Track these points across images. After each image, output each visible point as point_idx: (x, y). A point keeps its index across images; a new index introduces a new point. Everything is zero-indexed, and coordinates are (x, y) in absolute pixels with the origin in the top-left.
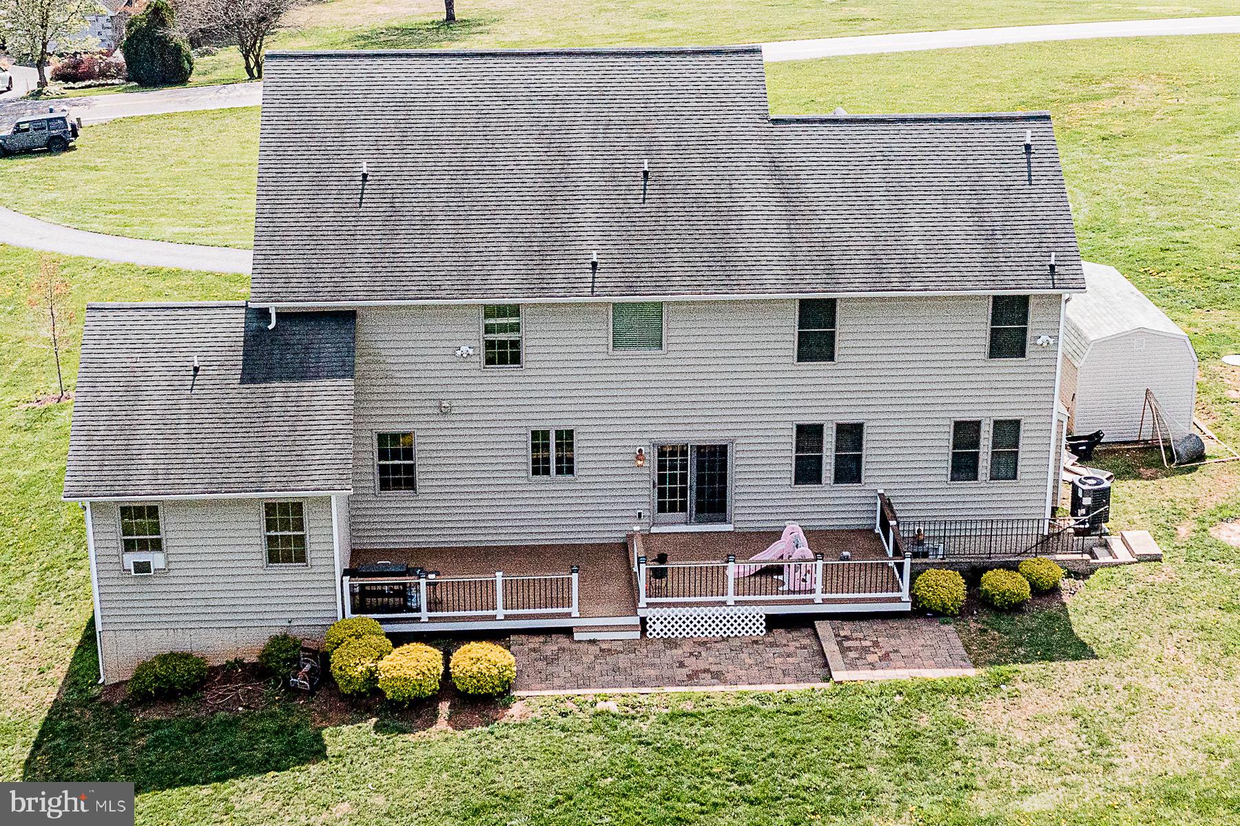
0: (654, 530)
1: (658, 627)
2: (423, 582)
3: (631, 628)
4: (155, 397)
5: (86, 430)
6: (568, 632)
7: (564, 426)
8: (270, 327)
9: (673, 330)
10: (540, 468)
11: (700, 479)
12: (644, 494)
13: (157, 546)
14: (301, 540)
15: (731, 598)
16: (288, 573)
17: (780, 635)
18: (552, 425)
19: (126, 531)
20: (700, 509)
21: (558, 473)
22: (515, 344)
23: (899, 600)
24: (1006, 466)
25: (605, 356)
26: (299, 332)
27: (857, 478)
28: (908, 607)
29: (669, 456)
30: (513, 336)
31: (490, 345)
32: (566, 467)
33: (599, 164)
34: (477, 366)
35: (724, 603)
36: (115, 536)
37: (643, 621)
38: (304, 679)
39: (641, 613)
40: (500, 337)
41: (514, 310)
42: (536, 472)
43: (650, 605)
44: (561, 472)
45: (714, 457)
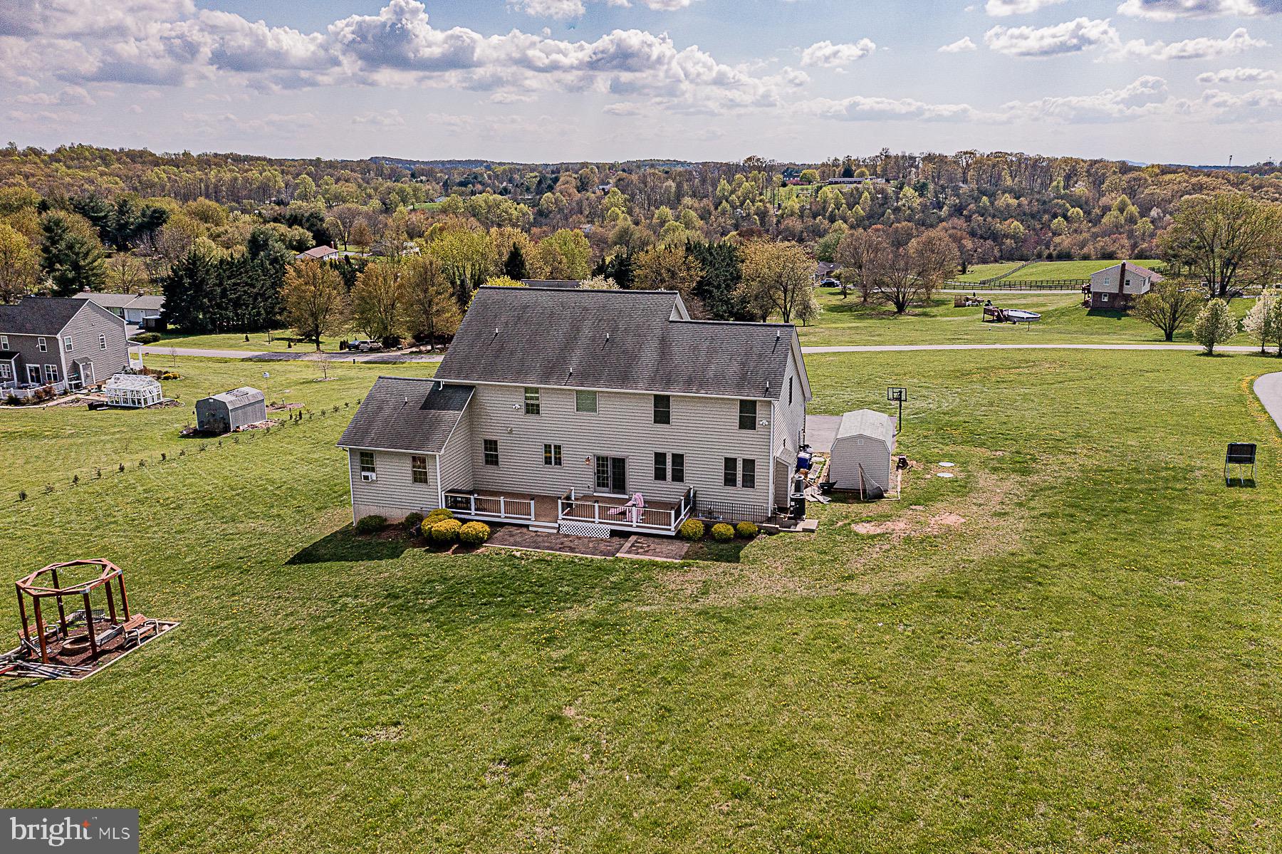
0: (595, 494)
1: (565, 529)
2: (472, 497)
3: (554, 528)
4: (387, 411)
5: (356, 420)
6: (527, 526)
7: (558, 443)
8: (440, 389)
9: (602, 404)
10: (548, 461)
11: (614, 473)
12: (589, 478)
13: (373, 470)
14: (425, 474)
15: (597, 520)
16: (421, 487)
18: (552, 442)
19: (362, 462)
20: (614, 487)
22: (538, 406)
23: (670, 530)
24: (749, 481)
25: (573, 414)
26: (451, 391)
27: (680, 480)
28: (674, 534)
29: (601, 461)
30: (537, 402)
31: (527, 405)
32: (558, 462)
33: (590, 334)
34: (522, 413)
35: (594, 522)
36: (358, 466)
37: (559, 526)
39: (559, 522)
40: (532, 402)
41: (536, 390)
42: (546, 463)
43: (563, 519)
44: (556, 464)
45: (619, 464)
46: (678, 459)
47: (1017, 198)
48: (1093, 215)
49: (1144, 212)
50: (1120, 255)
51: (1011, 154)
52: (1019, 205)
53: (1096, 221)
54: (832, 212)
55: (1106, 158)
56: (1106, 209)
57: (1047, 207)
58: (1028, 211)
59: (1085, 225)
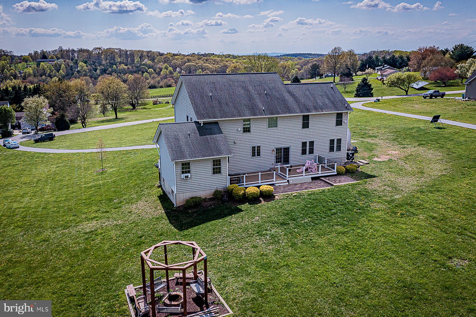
0: (275, 167)
1: (291, 181)
2: (245, 176)
3: (286, 182)
6: (273, 184)
7: (258, 145)
8: (202, 125)
9: (279, 123)
10: (253, 155)
11: (284, 156)
12: (273, 159)
13: (189, 172)
14: (220, 168)
15: (304, 174)
16: (217, 176)
17: (314, 181)
18: (256, 145)
19: (183, 169)
20: (284, 161)
21: (257, 156)
22: (249, 128)
23: (334, 172)
24: (339, 148)
25: (267, 129)
26: (207, 126)
27: (313, 153)
28: (336, 173)
29: (278, 150)
30: (248, 126)
31: (244, 128)
32: (259, 154)
34: (242, 133)
35: (302, 176)
36: (180, 170)
37: (288, 181)
38: (226, 198)
39: (288, 179)
40: (246, 126)
41: (249, 120)
42: (253, 156)
43: (289, 177)
44: (257, 155)
45: (287, 150)
46: (312, 143)
47: (127, 66)
48: (157, 71)
49: (175, 69)
50: (173, 85)
51: (116, 49)
52: (128, 68)
53: (159, 74)
54: (49, 74)
55: (153, 51)
56: (161, 70)
57: (139, 69)
58: (132, 71)
59: (156, 76)
